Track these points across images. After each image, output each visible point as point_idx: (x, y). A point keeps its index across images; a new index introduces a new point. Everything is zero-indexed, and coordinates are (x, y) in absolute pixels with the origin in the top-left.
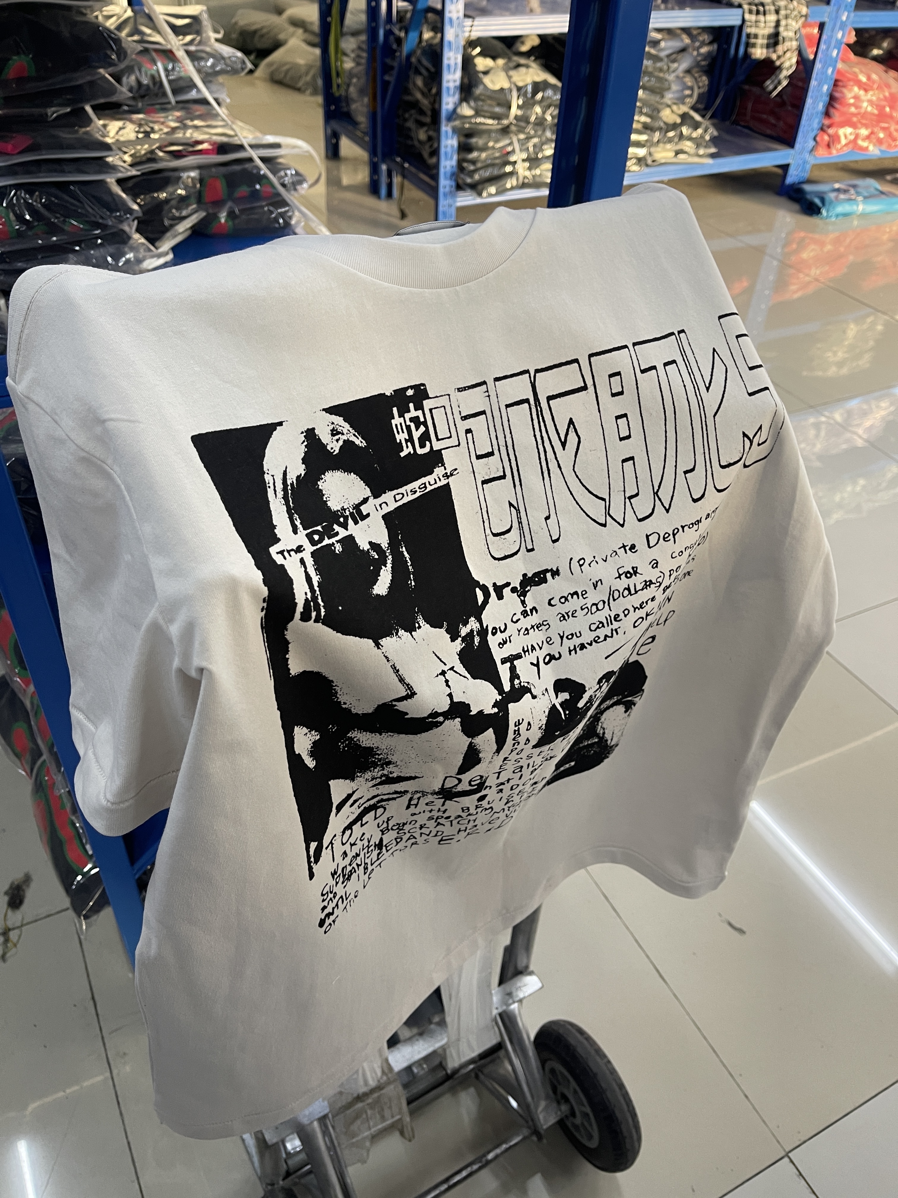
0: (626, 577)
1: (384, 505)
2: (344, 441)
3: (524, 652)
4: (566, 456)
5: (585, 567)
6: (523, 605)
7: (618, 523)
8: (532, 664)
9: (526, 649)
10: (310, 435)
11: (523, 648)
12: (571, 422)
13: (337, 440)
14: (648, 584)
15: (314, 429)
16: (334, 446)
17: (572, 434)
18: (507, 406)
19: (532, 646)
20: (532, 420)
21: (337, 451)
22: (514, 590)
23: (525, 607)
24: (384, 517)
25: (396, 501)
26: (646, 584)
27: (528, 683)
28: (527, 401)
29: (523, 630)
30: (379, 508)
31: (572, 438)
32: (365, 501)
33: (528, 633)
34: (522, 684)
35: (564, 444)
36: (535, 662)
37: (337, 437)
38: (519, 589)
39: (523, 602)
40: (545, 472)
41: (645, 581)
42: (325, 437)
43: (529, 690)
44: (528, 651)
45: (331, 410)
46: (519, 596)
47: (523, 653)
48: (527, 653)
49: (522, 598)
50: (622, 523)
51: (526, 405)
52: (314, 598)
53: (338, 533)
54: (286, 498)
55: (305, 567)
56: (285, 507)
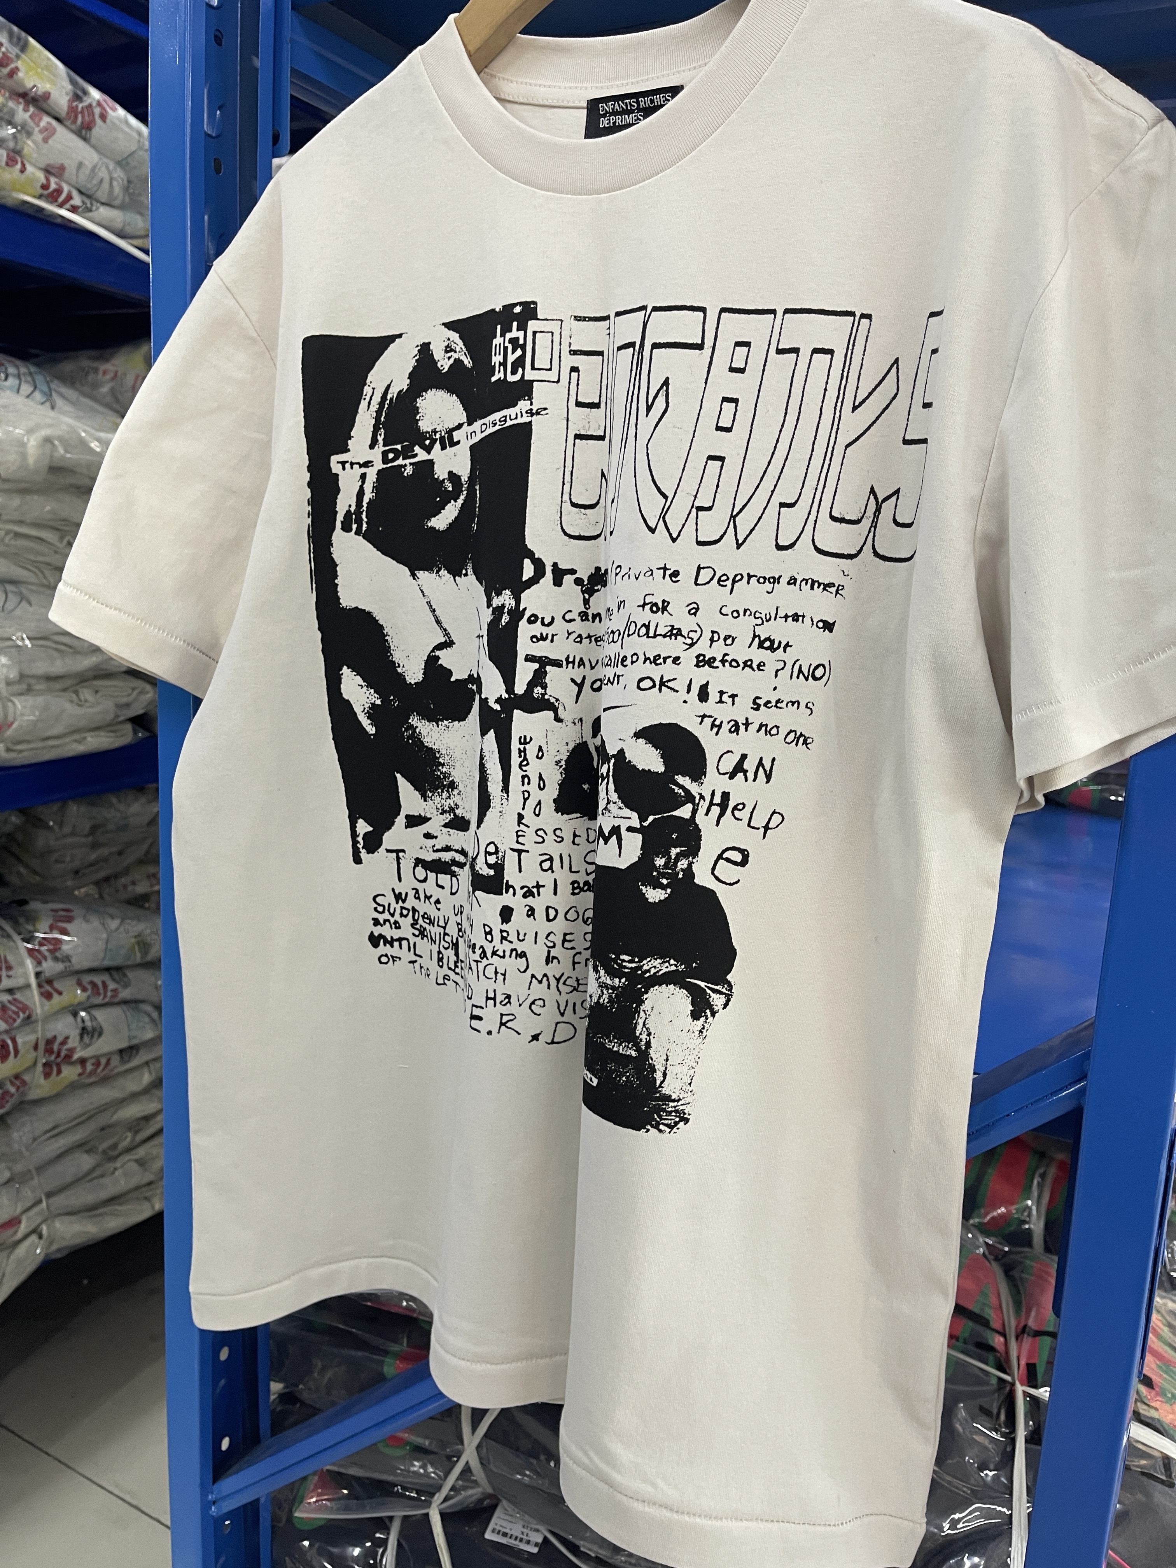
0: (651, 609)
1: (475, 434)
2: (455, 360)
3: (568, 662)
4: (645, 430)
5: (619, 577)
6: (585, 605)
7: (670, 535)
8: (573, 680)
9: (571, 659)
10: (425, 349)
11: (568, 657)
12: (666, 383)
13: (449, 359)
14: (675, 632)
15: (429, 342)
16: (444, 364)
17: (661, 399)
19: (581, 659)
20: (631, 372)
21: (445, 370)
22: (578, 582)
23: (587, 609)
24: (471, 447)
26: (671, 631)
27: (557, 700)
28: (632, 346)
29: (576, 635)
30: (470, 435)
31: (660, 402)
32: (460, 426)
33: (581, 642)
34: (546, 697)
35: (649, 411)
36: (579, 681)
37: (449, 354)
38: (586, 583)
39: (586, 602)
41: (673, 626)
42: (438, 352)
43: (555, 710)
44: (573, 662)
45: (448, 325)
46: (583, 592)
47: (565, 663)
48: (571, 665)
49: (587, 596)
50: (675, 536)
51: (630, 351)
52: (358, 512)
53: (416, 455)
54: (379, 412)
55: (363, 483)
56: (373, 421)
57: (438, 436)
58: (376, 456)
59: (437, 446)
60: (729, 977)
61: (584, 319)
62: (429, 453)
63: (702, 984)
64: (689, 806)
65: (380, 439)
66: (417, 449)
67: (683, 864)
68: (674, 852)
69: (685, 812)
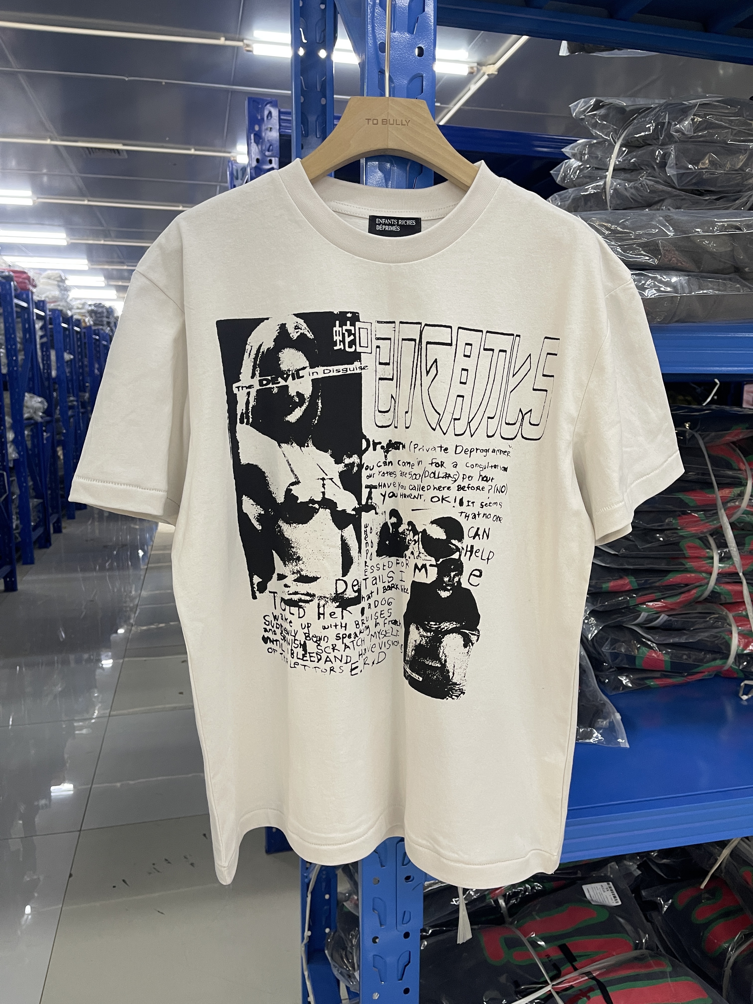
0: (436, 465)
1: (315, 374)
2: (301, 333)
3: (379, 486)
4: (427, 380)
5: (417, 450)
7: (443, 431)
8: (381, 494)
9: (380, 484)
10: (283, 327)
12: (436, 361)
13: (297, 332)
14: (448, 476)
15: (286, 324)
16: (294, 335)
17: (434, 368)
18: (403, 339)
19: (385, 484)
20: (415, 352)
21: (295, 338)
22: (383, 447)
23: (386, 460)
24: (312, 380)
25: (324, 373)
26: (445, 475)
27: (376, 504)
28: (415, 340)
29: (382, 473)
30: (311, 374)
31: (433, 370)
32: (304, 368)
33: (384, 476)
34: (373, 504)
35: (428, 373)
36: (384, 494)
37: (297, 330)
38: (385, 448)
39: (386, 457)
40: (413, 386)
41: (445, 473)
42: (290, 329)
43: (375, 509)
44: (381, 486)
45: (297, 315)
46: (385, 452)
49: (386, 454)
50: (445, 432)
51: (414, 342)
52: (247, 413)
53: (279, 382)
54: (255, 359)
55: (249, 397)
56: (252, 364)
57: (291, 373)
58: (255, 382)
59: (290, 378)
60: (478, 628)
61: (382, 322)
62: (286, 382)
63: (467, 632)
64: (458, 553)
65: (257, 373)
66: (280, 379)
67: (456, 579)
68: (452, 574)
69: (456, 556)
